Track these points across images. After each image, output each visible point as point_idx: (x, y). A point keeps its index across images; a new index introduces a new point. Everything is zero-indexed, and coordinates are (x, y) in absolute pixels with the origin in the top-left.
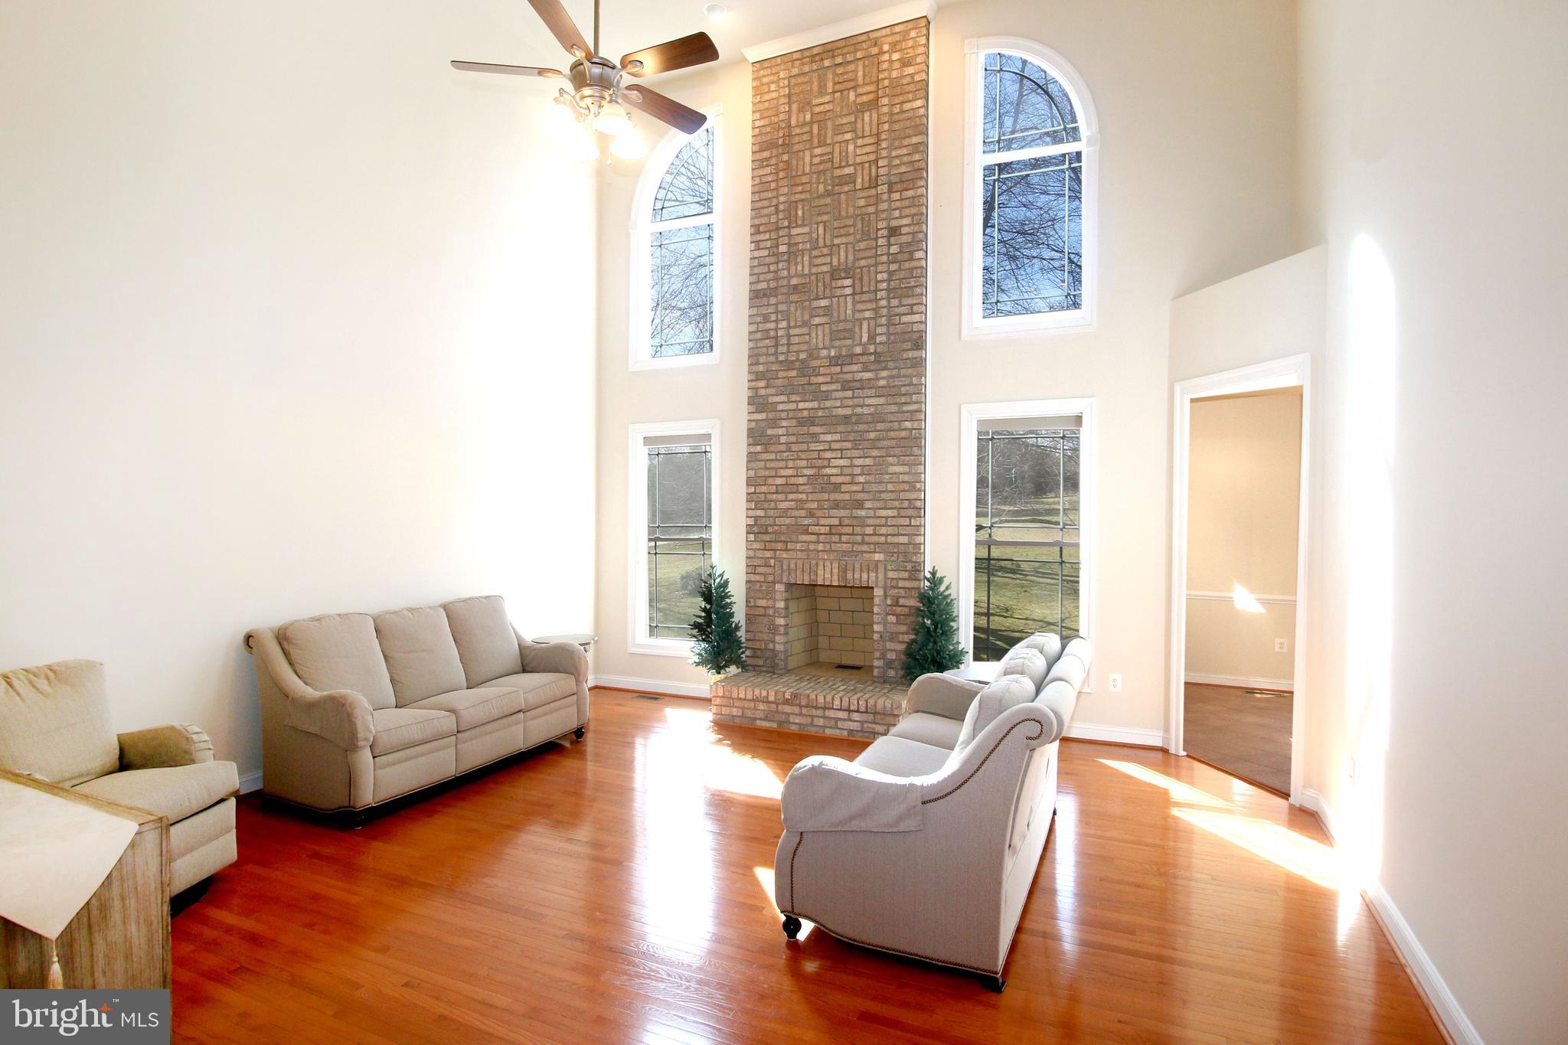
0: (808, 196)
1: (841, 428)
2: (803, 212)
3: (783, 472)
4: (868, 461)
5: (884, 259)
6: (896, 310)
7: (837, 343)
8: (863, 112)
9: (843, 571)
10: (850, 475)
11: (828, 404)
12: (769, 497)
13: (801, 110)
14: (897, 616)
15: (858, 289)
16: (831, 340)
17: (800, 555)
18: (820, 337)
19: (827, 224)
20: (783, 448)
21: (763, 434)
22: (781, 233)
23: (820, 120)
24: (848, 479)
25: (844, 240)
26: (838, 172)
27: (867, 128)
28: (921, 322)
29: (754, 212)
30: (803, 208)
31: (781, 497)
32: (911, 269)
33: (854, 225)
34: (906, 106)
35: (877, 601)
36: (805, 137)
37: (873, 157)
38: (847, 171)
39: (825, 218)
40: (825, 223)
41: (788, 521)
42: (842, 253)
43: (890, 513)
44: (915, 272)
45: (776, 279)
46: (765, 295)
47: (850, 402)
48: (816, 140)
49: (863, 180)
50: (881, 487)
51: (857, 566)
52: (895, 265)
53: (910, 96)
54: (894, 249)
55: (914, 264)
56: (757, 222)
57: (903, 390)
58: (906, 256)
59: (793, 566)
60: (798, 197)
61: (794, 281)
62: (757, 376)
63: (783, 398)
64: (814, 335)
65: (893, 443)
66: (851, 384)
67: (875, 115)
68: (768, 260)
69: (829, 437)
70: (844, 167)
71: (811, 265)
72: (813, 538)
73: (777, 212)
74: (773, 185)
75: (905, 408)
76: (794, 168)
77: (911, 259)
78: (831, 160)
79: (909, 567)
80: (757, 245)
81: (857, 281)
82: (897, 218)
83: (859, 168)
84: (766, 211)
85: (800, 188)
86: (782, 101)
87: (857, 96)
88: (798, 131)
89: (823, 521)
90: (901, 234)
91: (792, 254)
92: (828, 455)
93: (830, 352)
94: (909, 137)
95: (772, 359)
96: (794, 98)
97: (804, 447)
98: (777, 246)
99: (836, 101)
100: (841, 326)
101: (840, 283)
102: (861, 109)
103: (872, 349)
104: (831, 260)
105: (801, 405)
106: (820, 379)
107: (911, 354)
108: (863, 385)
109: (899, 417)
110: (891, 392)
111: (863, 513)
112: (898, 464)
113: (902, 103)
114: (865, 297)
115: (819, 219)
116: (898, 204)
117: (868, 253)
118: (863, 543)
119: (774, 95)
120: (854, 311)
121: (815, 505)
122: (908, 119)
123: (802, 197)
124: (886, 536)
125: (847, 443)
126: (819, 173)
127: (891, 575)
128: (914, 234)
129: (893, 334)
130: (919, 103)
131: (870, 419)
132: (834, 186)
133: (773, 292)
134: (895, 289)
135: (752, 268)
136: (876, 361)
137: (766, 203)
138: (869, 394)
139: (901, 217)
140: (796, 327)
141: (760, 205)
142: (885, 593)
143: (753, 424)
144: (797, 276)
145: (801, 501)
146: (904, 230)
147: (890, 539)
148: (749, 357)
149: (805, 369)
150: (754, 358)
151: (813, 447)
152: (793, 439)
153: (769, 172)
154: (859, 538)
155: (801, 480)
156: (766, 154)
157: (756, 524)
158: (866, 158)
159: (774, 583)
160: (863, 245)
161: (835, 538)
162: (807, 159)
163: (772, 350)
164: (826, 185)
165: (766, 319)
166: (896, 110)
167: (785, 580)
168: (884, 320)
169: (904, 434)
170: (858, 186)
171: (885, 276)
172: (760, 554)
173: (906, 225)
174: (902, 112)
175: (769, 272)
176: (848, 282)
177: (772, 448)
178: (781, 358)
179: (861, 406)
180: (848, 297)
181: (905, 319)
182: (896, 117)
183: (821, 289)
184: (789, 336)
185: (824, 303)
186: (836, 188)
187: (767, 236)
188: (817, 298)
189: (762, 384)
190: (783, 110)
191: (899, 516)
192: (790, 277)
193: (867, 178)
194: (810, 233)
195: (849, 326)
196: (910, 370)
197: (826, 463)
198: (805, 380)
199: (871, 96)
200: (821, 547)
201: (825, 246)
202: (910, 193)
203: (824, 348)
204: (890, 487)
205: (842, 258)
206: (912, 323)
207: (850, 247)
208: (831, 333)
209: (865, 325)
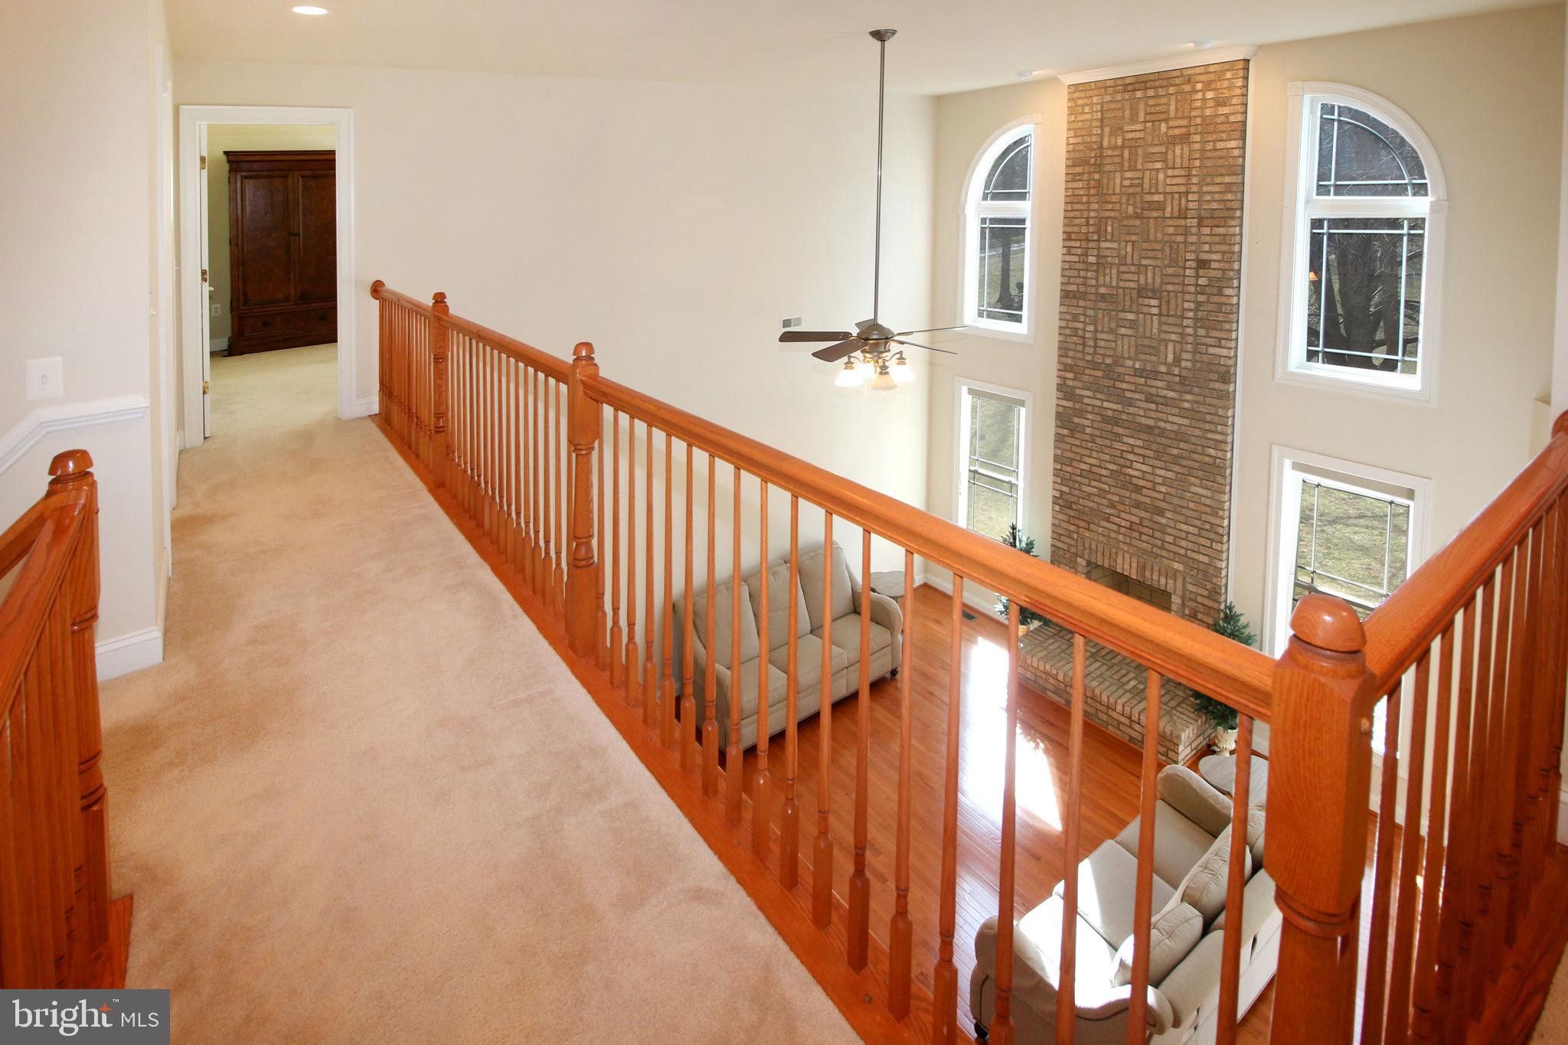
0: (1117, 214)
1: (1144, 436)
2: (1113, 230)
3: (1087, 460)
4: (1169, 474)
5: (1192, 289)
6: (1203, 339)
7: (1143, 357)
8: (1174, 144)
9: (1142, 569)
10: (1151, 481)
11: (1132, 410)
12: (1074, 477)
13: (1113, 134)
15: (1164, 311)
16: (1136, 353)
17: (1101, 539)
18: (1126, 347)
19: (1136, 244)
20: (1088, 438)
21: (1070, 421)
22: (1091, 245)
23: (1132, 146)
24: (1149, 485)
25: (1152, 262)
26: (1147, 198)
27: (1178, 160)
28: (1230, 358)
29: (1066, 221)
30: (1112, 225)
31: (1086, 481)
32: (1221, 304)
33: (1162, 250)
34: (1220, 145)
35: (1174, 606)
36: (1116, 160)
37: (1182, 189)
38: (1156, 198)
39: (1134, 238)
40: (1133, 242)
41: (1091, 504)
42: (1150, 274)
43: (1191, 529)
44: (1224, 307)
45: (1084, 284)
46: (1074, 297)
47: (1153, 415)
48: (1126, 164)
49: (1172, 209)
50: (1182, 503)
51: (1156, 568)
52: (1202, 296)
53: (1224, 136)
54: (1202, 281)
55: (1223, 300)
56: (1069, 229)
57: (1208, 417)
58: (1215, 291)
59: (1094, 546)
60: (1108, 214)
61: (1102, 290)
62: (1065, 368)
63: (1089, 393)
64: (1119, 343)
65: (1196, 465)
66: (1155, 398)
67: (1186, 149)
68: (1078, 266)
69: (1132, 441)
70: (1153, 193)
71: (1118, 279)
72: (1114, 527)
73: (1088, 224)
74: (1085, 199)
75: (1210, 435)
76: (1105, 186)
77: (1220, 294)
78: (1141, 185)
79: (1209, 586)
80: (1069, 251)
81: (1163, 304)
82: (1206, 252)
83: (1169, 197)
84: (1078, 221)
85: (1110, 206)
86: (1095, 124)
87: (1169, 128)
88: (1109, 152)
89: (1123, 515)
90: (1210, 268)
91: (1101, 266)
92: (1131, 457)
93: (1134, 364)
94: (1222, 175)
95: (1079, 355)
96: (1106, 122)
97: (1108, 443)
98: (1087, 255)
99: (1147, 131)
100: (1147, 342)
101: (1147, 301)
102: (1172, 141)
103: (1176, 371)
104: (1139, 278)
105: (1106, 404)
106: (1125, 386)
107: (1217, 385)
108: (1166, 402)
109: (1203, 442)
110: (1195, 416)
111: (1164, 521)
112: (1201, 486)
113: (1215, 141)
114: (1171, 320)
115: (1128, 238)
116: (1208, 239)
117: (1176, 280)
118: (1162, 548)
119: (1088, 117)
120: (1160, 331)
121: (1116, 498)
122: (1221, 158)
123: (1112, 214)
124: (1187, 549)
125: (1149, 452)
126: (1129, 195)
127: (1190, 587)
128: (1224, 271)
129: (1198, 362)
130: (1233, 144)
131: (1173, 436)
132: (1143, 209)
133: (1083, 296)
134: (1202, 319)
135: (1063, 269)
136: (1180, 383)
137: (1078, 214)
138: (1173, 412)
139: (1211, 252)
140: (1103, 332)
141: (1071, 214)
142: (1183, 602)
143: (1061, 408)
144: (1104, 285)
145: (1104, 490)
146: (1214, 265)
147: (1189, 553)
148: (1059, 348)
149: (1109, 372)
150: (1063, 350)
151: (1116, 445)
152: (1097, 433)
153: (1081, 186)
154: (1159, 543)
155: (1104, 472)
156: (1079, 170)
158: (1175, 189)
159: (1076, 555)
160: (1170, 271)
161: (1136, 535)
162: (1118, 181)
163: (1080, 348)
164: (1135, 207)
165: (1075, 318)
166: (1210, 146)
167: (1086, 556)
168: (1189, 347)
169: (1207, 459)
170: (1168, 215)
171: (1192, 306)
172: (1065, 525)
173: (1215, 261)
174: (1216, 150)
175: (1079, 277)
176: (1154, 302)
177: (1078, 435)
178: (1088, 358)
179: (1166, 422)
180: (1154, 317)
181: (1211, 350)
182: (1209, 154)
183: (1128, 303)
184: (1096, 339)
185: (1130, 316)
186: (1146, 212)
187: (1078, 244)
188: (1124, 311)
189: (1070, 375)
190: (1095, 132)
191: (1199, 535)
192: (1097, 286)
193: (1176, 209)
194: (1118, 249)
195: (1154, 343)
196: (1217, 401)
197: (1128, 464)
198: (1109, 383)
199: (1183, 131)
200: (1121, 538)
201: (1133, 264)
202: (1221, 230)
203: (1130, 358)
204: (1191, 505)
205: (1150, 280)
206: (1220, 356)
207: (1157, 270)
208: (1137, 346)
209: (1170, 347)
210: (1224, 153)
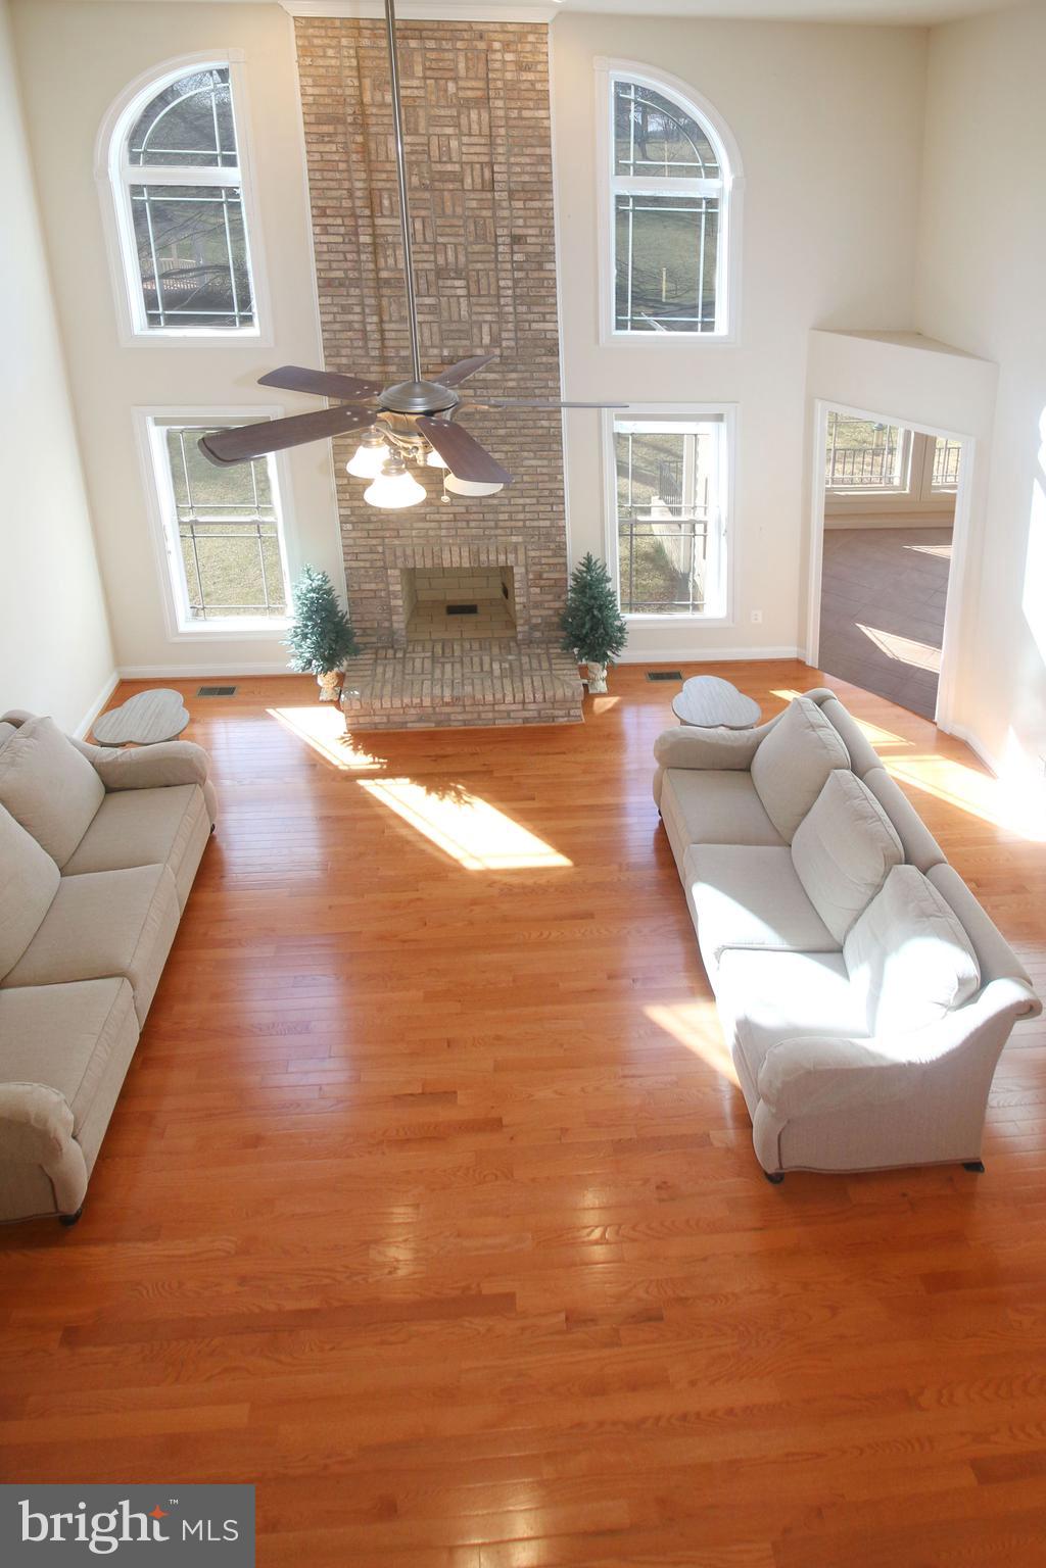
2: (391, 204)
5: (509, 266)
6: (525, 316)
7: (452, 343)
8: (469, 109)
9: (472, 554)
13: (376, 87)
14: (541, 587)
15: (474, 291)
16: (442, 340)
18: (427, 335)
19: (427, 220)
22: (360, 222)
23: (410, 105)
25: (452, 240)
26: (438, 167)
27: (475, 127)
28: (551, 331)
30: (390, 199)
32: (539, 279)
33: (465, 226)
34: (526, 114)
35: (517, 577)
36: (386, 120)
37: (485, 159)
38: (449, 167)
39: (423, 213)
40: (423, 218)
42: (450, 253)
43: (529, 501)
44: (546, 282)
45: (357, 270)
46: (341, 285)
48: (405, 127)
49: (473, 181)
51: (492, 549)
52: (520, 273)
53: (531, 104)
54: (519, 258)
55: (543, 274)
56: (321, 203)
57: (538, 392)
58: (534, 266)
60: (382, 185)
61: (385, 275)
65: (529, 439)
66: (471, 384)
67: (485, 116)
68: (341, 248)
70: (445, 163)
71: (408, 260)
72: (433, 525)
73: (351, 196)
76: (373, 152)
77: (541, 269)
78: (429, 153)
79: (553, 546)
81: (472, 284)
82: (521, 227)
83: (468, 168)
84: (336, 193)
85: (384, 176)
86: (347, 73)
87: (459, 89)
88: (375, 110)
89: (444, 510)
90: (526, 243)
91: (379, 247)
93: (442, 351)
94: (529, 146)
96: (366, 73)
98: (356, 235)
99: (431, 89)
100: (454, 326)
101: (449, 283)
103: (496, 352)
104: (436, 258)
107: (544, 359)
108: (488, 385)
109: (534, 416)
110: (523, 393)
112: (536, 459)
113: (520, 109)
114: (483, 300)
115: (415, 213)
116: (521, 213)
117: (485, 258)
118: (496, 527)
119: (334, 62)
120: (470, 314)
122: (529, 128)
123: (387, 185)
124: (524, 521)
126: (413, 163)
127: (532, 554)
128: (538, 245)
129: (520, 339)
130: (539, 113)
131: (498, 417)
132: (433, 180)
133: (356, 283)
134: (521, 296)
135: (319, 253)
136: (501, 363)
137: (334, 184)
138: (495, 394)
139: (525, 226)
140: (391, 322)
141: (324, 184)
142: (526, 570)
144: (387, 269)
146: (531, 240)
147: (529, 524)
148: (326, 348)
150: (333, 349)
153: (334, 149)
154: (492, 524)
156: (328, 128)
157: (353, 514)
158: (475, 158)
159: (385, 568)
160: (477, 248)
161: (462, 524)
163: (360, 344)
164: (421, 177)
165: (346, 309)
166: (514, 114)
167: (400, 565)
168: (510, 326)
169: (540, 432)
170: (468, 187)
171: (510, 283)
173: (533, 236)
174: (521, 118)
175: (346, 260)
176: (458, 283)
180: (462, 300)
181: (535, 326)
182: (513, 123)
183: (423, 287)
184: (382, 331)
185: (429, 301)
186: (436, 183)
187: (339, 221)
188: (419, 296)
190: (350, 84)
191: (538, 504)
192: (377, 271)
193: (478, 180)
194: (403, 227)
195: (467, 327)
196: (545, 374)
199: (479, 93)
200: (444, 533)
201: (425, 242)
202: (535, 204)
203: (433, 346)
204: (526, 478)
205: (451, 258)
206: (545, 331)
207: (460, 248)
208: (441, 332)
209: (486, 328)
210: (532, 123)
